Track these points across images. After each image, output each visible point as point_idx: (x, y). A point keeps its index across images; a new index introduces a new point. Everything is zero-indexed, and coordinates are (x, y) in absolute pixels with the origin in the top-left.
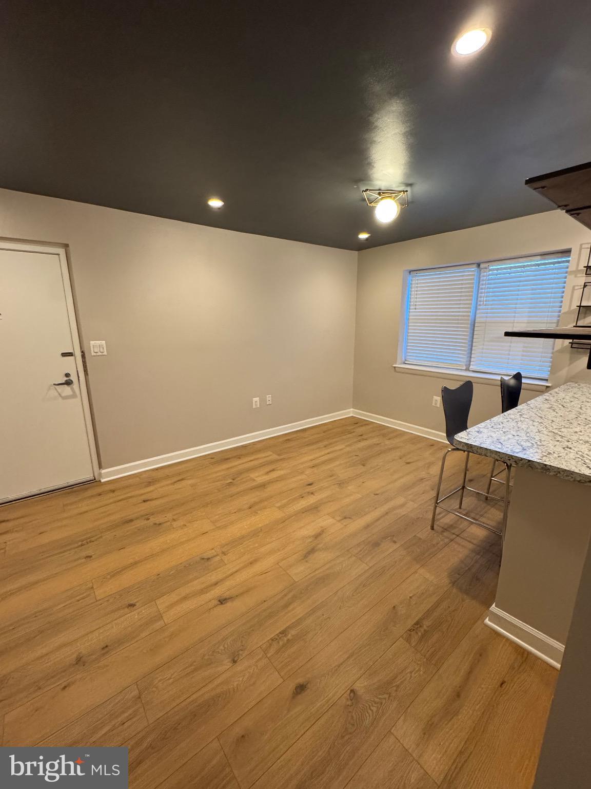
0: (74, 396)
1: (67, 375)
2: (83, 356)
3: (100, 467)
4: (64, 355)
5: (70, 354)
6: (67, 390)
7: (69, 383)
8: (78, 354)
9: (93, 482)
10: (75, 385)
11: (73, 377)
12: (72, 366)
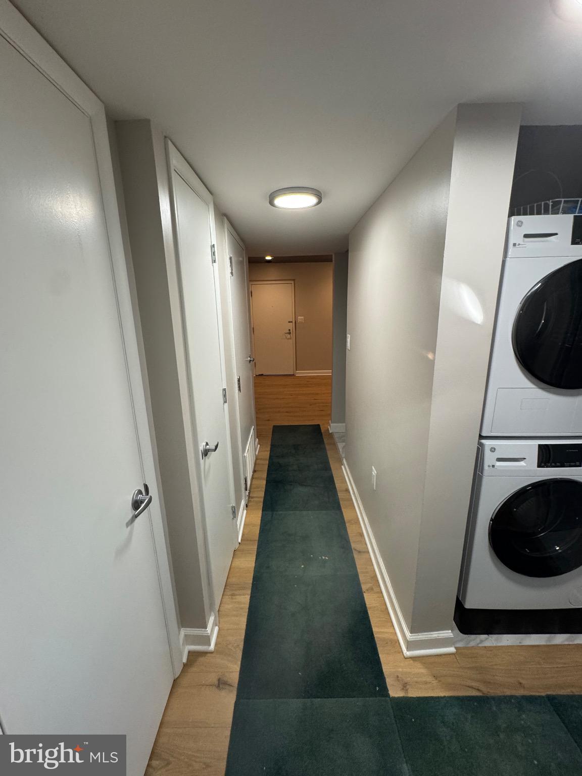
0: (290, 339)
1: (290, 330)
2: (295, 323)
3: (296, 370)
4: (289, 322)
5: (291, 322)
6: (289, 336)
7: (290, 333)
8: (294, 322)
9: (293, 375)
10: (291, 334)
11: (291, 331)
12: (291, 326)
